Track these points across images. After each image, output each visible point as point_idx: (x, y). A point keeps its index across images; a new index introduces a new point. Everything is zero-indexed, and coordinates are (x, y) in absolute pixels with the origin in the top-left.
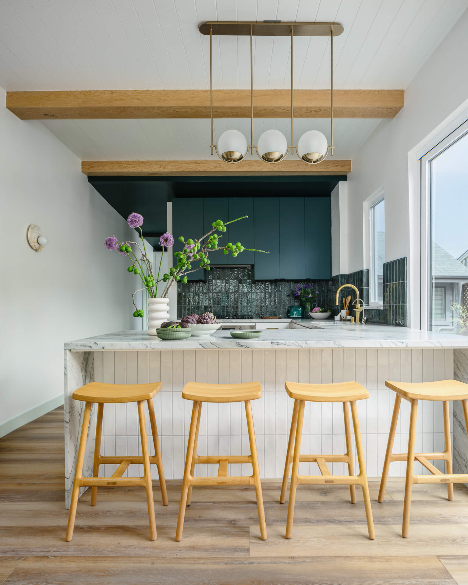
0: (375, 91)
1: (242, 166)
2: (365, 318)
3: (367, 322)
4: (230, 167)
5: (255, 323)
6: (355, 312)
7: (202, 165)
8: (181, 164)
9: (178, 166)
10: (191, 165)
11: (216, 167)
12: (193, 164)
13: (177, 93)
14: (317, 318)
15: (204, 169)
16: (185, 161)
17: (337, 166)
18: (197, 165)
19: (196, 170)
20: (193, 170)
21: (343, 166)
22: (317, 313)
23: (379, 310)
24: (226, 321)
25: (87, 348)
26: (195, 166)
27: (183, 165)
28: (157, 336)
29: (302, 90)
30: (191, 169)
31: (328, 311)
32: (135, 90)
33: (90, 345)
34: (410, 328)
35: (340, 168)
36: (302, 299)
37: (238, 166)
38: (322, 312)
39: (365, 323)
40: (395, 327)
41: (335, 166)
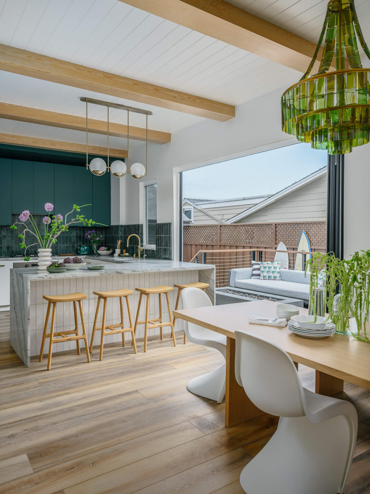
0: (157, 131)
1: (54, 144)
2: (146, 255)
3: (147, 258)
4: (45, 144)
5: (58, 260)
6: (138, 251)
7: (22, 140)
8: (4, 136)
9: (1, 137)
10: (13, 138)
11: (34, 142)
12: (14, 137)
13: (42, 112)
14: (103, 255)
15: (24, 143)
16: (8, 134)
17: (120, 153)
18: (17, 138)
19: (17, 143)
20: (15, 142)
21: (123, 154)
22: (103, 251)
23: (153, 251)
24: (35, 258)
25: (41, 278)
26: (16, 139)
27: (6, 137)
28: (47, 271)
29: (119, 124)
30: (13, 141)
31: (111, 249)
32: (11, 104)
33: (43, 277)
34: (174, 260)
35: (122, 155)
36: (91, 241)
37: (51, 144)
38: (107, 250)
39: (145, 258)
40: (164, 260)
41: (119, 153)
